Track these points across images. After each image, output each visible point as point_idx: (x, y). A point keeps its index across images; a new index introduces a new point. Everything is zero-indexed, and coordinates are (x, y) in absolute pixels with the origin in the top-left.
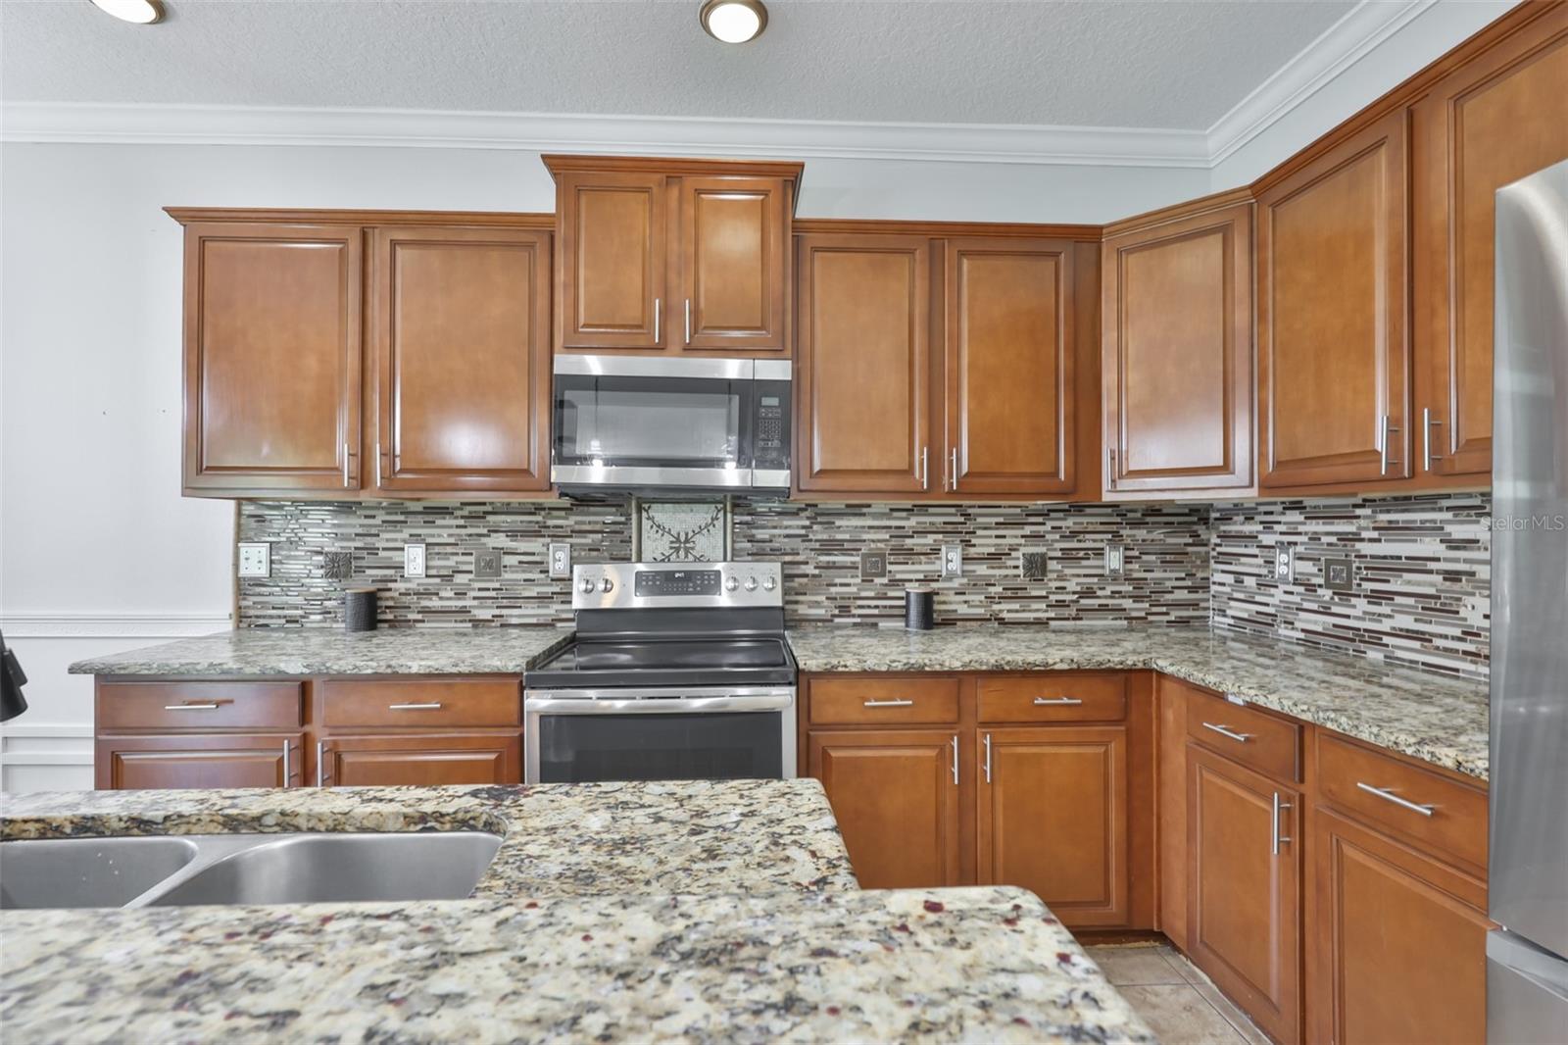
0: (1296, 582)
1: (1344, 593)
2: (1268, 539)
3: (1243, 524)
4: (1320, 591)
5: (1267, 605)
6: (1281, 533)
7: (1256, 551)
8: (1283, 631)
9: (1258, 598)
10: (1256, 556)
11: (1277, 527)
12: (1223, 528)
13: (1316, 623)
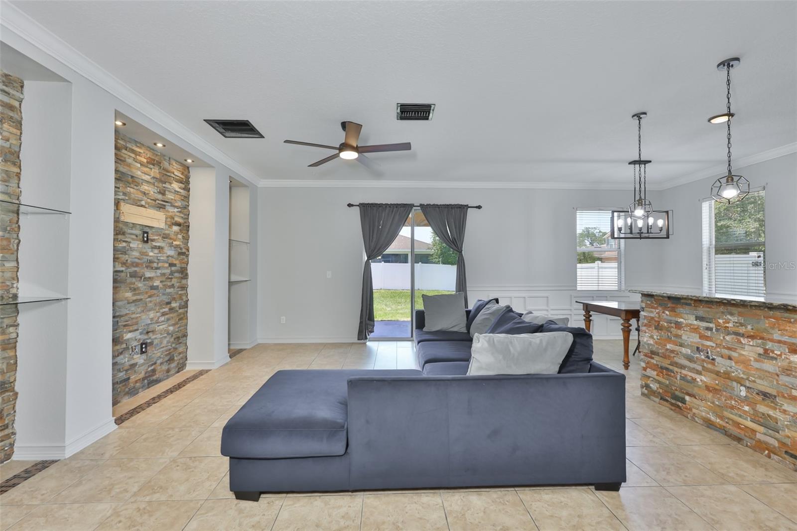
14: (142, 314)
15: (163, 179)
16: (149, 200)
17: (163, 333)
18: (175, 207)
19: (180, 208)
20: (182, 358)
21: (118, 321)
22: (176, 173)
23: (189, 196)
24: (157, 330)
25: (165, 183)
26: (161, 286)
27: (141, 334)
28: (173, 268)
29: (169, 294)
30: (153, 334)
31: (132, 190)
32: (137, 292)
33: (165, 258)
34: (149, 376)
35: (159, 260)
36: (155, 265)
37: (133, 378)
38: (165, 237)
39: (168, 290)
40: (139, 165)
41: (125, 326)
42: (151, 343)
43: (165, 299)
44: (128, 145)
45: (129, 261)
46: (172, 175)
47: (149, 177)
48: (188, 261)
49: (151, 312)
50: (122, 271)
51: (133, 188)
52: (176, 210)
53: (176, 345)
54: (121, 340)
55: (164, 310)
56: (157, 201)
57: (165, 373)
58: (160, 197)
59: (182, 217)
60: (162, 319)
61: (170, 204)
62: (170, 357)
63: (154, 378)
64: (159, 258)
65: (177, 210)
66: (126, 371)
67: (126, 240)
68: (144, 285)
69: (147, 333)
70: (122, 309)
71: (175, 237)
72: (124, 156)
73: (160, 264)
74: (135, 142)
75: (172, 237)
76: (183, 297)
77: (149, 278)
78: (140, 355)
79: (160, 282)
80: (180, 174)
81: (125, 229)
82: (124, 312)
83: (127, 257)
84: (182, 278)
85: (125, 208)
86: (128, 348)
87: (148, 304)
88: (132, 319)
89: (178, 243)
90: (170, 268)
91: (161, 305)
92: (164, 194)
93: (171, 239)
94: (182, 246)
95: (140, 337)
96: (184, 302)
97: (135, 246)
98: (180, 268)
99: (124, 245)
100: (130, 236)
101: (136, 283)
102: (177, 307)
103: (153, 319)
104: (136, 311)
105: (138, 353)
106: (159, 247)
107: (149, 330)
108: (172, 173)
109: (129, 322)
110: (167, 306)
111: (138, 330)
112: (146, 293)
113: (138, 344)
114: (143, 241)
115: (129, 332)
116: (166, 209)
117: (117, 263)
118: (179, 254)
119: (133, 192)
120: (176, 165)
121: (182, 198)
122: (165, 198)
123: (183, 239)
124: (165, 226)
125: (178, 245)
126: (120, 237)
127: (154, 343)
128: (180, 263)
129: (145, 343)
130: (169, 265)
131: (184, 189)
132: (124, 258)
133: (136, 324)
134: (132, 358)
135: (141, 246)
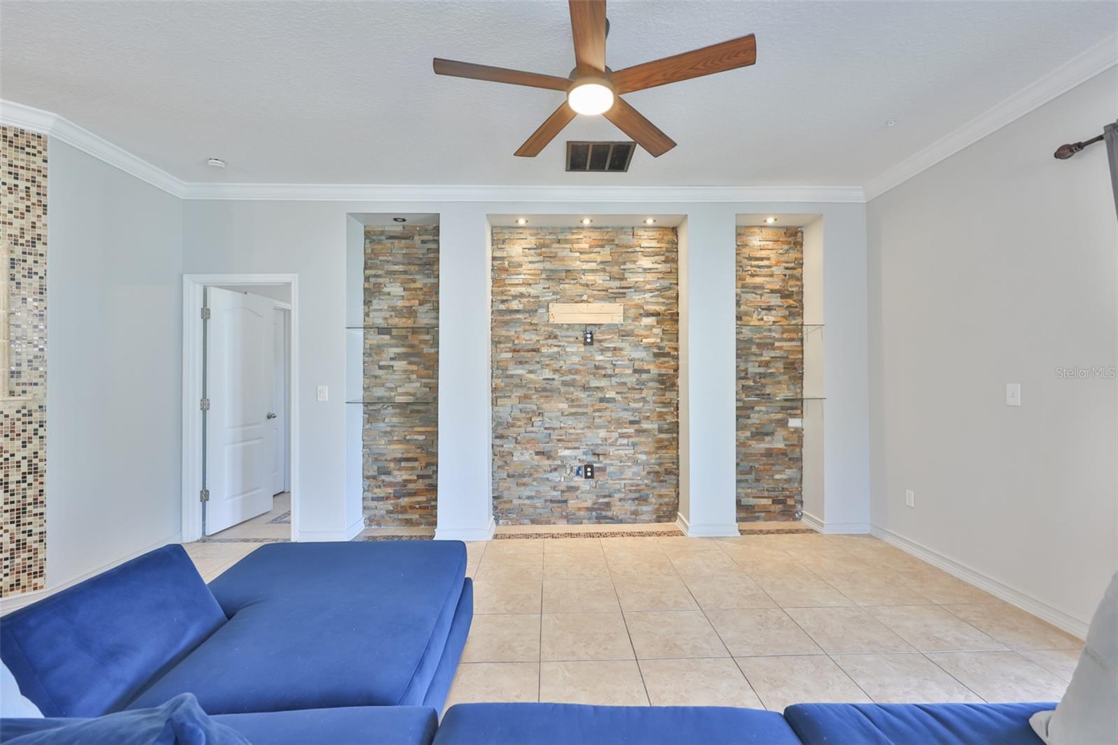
14: (586, 430)
15: (620, 259)
16: (596, 293)
17: (624, 459)
18: (645, 291)
19: (658, 290)
20: (666, 504)
21: (550, 434)
22: (645, 244)
23: (677, 269)
24: (611, 454)
25: (624, 263)
26: (618, 397)
27: (585, 453)
28: (644, 376)
29: (634, 410)
30: (605, 458)
31: (567, 286)
32: (575, 404)
33: (626, 362)
34: (598, 509)
35: (615, 365)
36: (609, 372)
37: (572, 503)
38: (624, 334)
39: (633, 405)
40: (578, 254)
41: (558, 440)
42: (603, 469)
43: (628, 416)
44: (559, 237)
45: (563, 368)
46: (638, 249)
47: (594, 264)
48: (678, 365)
49: (600, 431)
50: (553, 379)
51: (570, 284)
52: (648, 295)
53: (652, 482)
54: (552, 454)
55: (625, 430)
56: (610, 291)
57: (629, 513)
58: (617, 284)
59: (664, 303)
60: (625, 441)
61: (633, 290)
62: (641, 497)
63: (609, 514)
64: (614, 363)
65: (651, 294)
66: (563, 492)
67: (559, 344)
68: (588, 396)
69: (594, 454)
70: (554, 421)
71: (645, 333)
72: (556, 250)
73: (617, 371)
74: (570, 229)
75: (639, 334)
76: (667, 417)
77: (598, 388)
78: (583, 479)
79: (617, 393)
80: (654, 244)
81: (558, 332)
82: (556, 424)
83: (562, 363)
84: (665, 390)
85: (555, 308)
86: (564, 466)
87: (597, 420)
88: (570, 434)
89: (651, 340)
90: (637, 375)
91: (619, 423)
92: (622, 279)
93: (637, 336)
94: (663, 344)
95: (584, 457)
96: (668, 424)
97: (574, 350)
98: (660, 375)
99: (556, 349)
100: (565, 339)
101: (575, 393)
102: (654, 429)
103: (606, 440)
104: (576, 426)
105: (581, 476)
106: (615, 349)
107: (597, 452)
108: (637, 246)
109: (564, 437)
110: (632, 426)
111: (578, 448)
112: (593, 405)
113: (580, 464)
114: (585, 343)
115: (566, 448)
116: (627, 297)
117: (547, 370)
118: (656, 355)
119: (569, 288)
120: (646, 233)
121: (661, 276)
122: (624, 284)
123: (663, 334)
124: (624, 320)
125: (653, 343)
126: (550, 342)
127: (608, 470)
128: (660, 367)
129: (591, 467)
130: (635, 371)
131: (665, 262)
132: (556, 365)
133: (576, 440)
134: (571, 479)
135: (582, 349)
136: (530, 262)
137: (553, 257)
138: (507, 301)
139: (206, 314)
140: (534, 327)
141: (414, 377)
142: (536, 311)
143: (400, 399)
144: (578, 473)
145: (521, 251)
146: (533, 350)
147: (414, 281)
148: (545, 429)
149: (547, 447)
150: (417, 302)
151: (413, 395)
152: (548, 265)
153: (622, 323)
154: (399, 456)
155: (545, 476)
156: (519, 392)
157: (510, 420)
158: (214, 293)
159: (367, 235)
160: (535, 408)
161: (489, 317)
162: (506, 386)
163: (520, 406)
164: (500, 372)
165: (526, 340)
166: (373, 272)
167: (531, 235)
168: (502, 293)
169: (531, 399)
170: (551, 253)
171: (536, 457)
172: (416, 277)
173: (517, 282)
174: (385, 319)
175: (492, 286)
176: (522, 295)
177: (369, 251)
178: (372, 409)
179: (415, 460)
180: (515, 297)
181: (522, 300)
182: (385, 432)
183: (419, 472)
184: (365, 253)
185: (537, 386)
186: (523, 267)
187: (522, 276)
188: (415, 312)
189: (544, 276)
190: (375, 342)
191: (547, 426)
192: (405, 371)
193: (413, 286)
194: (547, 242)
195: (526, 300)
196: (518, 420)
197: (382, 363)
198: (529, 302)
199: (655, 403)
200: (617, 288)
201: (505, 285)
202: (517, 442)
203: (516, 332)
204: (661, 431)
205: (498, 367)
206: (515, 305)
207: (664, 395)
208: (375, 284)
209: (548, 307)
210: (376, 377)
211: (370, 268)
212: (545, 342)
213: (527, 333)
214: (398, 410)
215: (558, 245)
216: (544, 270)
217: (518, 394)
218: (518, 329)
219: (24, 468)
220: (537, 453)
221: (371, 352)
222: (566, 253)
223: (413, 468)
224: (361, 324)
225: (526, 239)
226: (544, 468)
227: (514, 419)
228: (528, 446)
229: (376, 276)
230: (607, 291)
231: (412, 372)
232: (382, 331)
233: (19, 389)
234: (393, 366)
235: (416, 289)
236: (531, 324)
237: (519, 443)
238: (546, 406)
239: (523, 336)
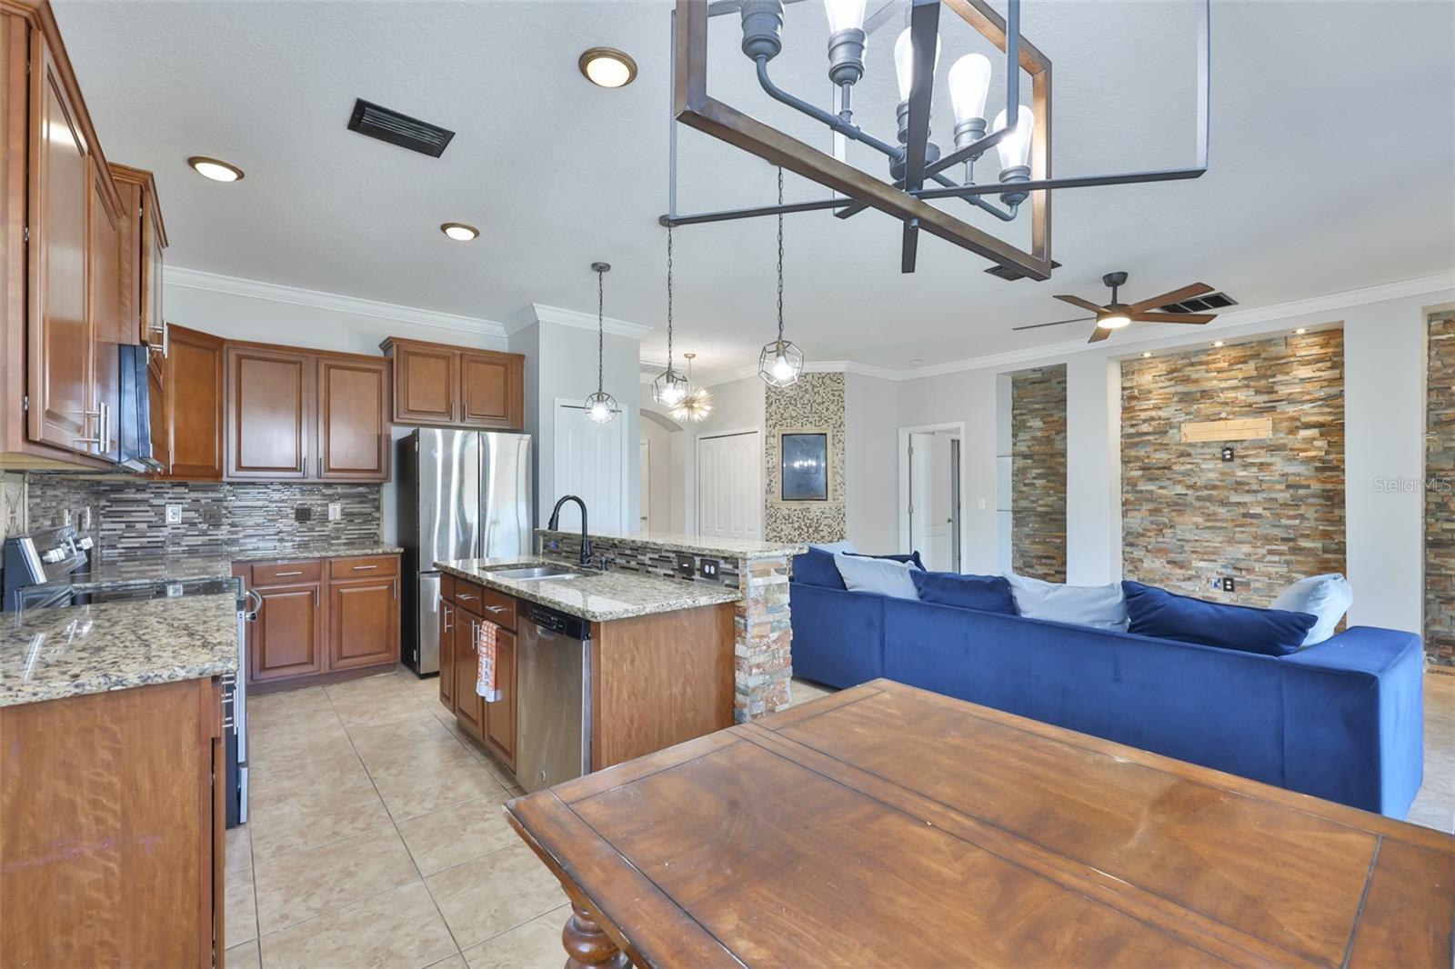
0: (182, 523)
1: (217, 526)
2: (155, 502)
3: (135, 493)
4: (200, 526)
5: (158, 537)
6: (170, 498)
7: (149, 508)
8: (170, 549)
9: (148, 534)
10: (148, 511)
11: (165, 495)
12: (112, 496)
13: (197, 541)
14: (1225, 545)
15: (1269, 373)
16: (1237, 409)
17: (1274, 577)
18: (1303, 402)
21: (1183, 546)
22: (1302, 353)
23: (1343, 375)
24: (1257, 569)
25: (1274, 376)
26: (1266, 514)
27: (1224, 567)
28: (1301, 492)
29: (1288, 527)
30: (1249, 574)
31: (1202, 406)
32: (1212, 518)
33: (1277, 477)
35: (1261, 480)
36: (1255, 487)
38: (1273, 449)
39: (1286, 522)
40: (1215, 374)
41: (1192, 552)
43: (1281, 533)
44: (1193, 360)
45: (1198, 484)
46: (1292, 359)
47: (1235, 381)
49: (1242, 546)
50: (1186, 495)
51: (1205, 403)
52: (1307, 407)
54: (1185, 564)
55: (1276, 547)
56: (1254, 406)
58: (1265, 397)
59: (1330, 412)
60: (1276, 558)
61: (1285, 402)
64: (1260, 478)
65: (1312, 405)
67: (1193, 461)
68: (1228, 511)
69: (1235, 568)
70: (1187, 534)
71: (1303, 446)
72: (1188, 373)
73: (1264, 486)
74: (1205, 351)
75: (1295, 447)
76: (1334, 536)
77: (1240, 503)
78: (1222, 591)
79: (1264, 509)
80: (1316, 350)
81: (1190, 450)
82: (1188, 536)
83: (1196, 479)
84: (1333, 505)
85: (1186, 428)
86: (1199, 577)
87: (1238, 535)
88: (1206, 547)
89: (1313, 453)
90: (1291, 491)
91: (1268, 540)
92: (1273, 392)
93: (1291, 450)
94: (1331, 457)
95: (1224, 571)
96: (1336, 544)
97: (1211, 466)
98: (1323, 491)
99: (1189, 467)
100: (1198, 456)
101: (1211, 508)
102: (1317, 548)
103: (1250, 555)
104: (1215, 540)
105: (1220, 588)
106: (1262, 464)
107: (1238, 566)
108: (1291, 356)
109: (1199, 549)
110: (1285, 543)
111: (1215, 561)
112: (1233, 520)
113: (1219, 577)
114: (1224, 459)
115: (1201, 560)
116: (1278, 411)
117: (1180, 487)
118: (1317, 469)
119: (1205, 407)
120: (1305, 341)
121: (1325, 384)
122: (1274, 397)
123: (1329, 446)
124: (1274, 435)
125: (1314, 457)
126: (1182, 459)
127: (1253, 585)
128: (1323, 482)
129: (1231, 580)
130: (1288, 487)
131: (1331, 368)
132: (1190, 481)
133: (1213, 553)
134: (1208, 591)
135: (1220, 465)
136: (1161, 388)
137: (1187, 380)
138: (1136, 425)
139: (910, 450)
140: (1165, 446)
141: (1052, 492)
142: (1167, 432)
143: (1039, 509)
144: (1216, 585)
145: (1150, 378)
146: (1165, 468)
147: (1051, 415)
148: (1178, 540)
149: (1179, 557)
150: (1054, 432)
151: (1051, 506)
152: (1181, 388)
153: (1271, 437)
154: (1041, 554)
155: (1179, 584)
156: (1151, 506)
157: (1141, 531)
158: (915, 437)
159: (1014, 384)
160: (1167, 521)
161: (1119, 440)
162: (1135, 500)
163: (1151, 518)
164: (1130, 488)
165: (1157, 459)
166: (1018, 412)
167: (1162, 362)
168: (1132, 418)
169: (1162, 512)
170: (1184, 376)
171: (1167, 566)
172: (1054, 412)
173: (1147, 407)
174: (1029, 447)
175: (1123, 413)
176: (1152, 419)
177: (1016, 396)
178: (1019, 516)
179: (1054, 558)
180: (1145, 421)
181: (1152, 423)
182: (1029, 535)
183: (1057, 568)
184: (1013, 398)
185: (1168, 501)
186: (1154, 393)
187: (1153, 402)
188: (1053, 440)
189: (1176, 399)
190: (1021, 465)
191: (1179, 538)
192: (1045, 487)
193: (1050, 419)
194: (1179, 367)
195: (1155, 423)
196: (1149, 531)
197: (1026, 481)
198: (1159, 424)
199: (1317, 520)
200: (1264, 402)
201: (1135, 411)
202: (1147, 551)
203: (1146, 452)
204: (1325, 550)
205: (1128, 483)
206: (1145, 428)
207: (1332, 513)
208: (1020, 421)
209: (1180, 428)
210: (1021, 492)
211: (1017, 409)
212: (1178, 460)
213: (1157, 453)
214: (1038, 518)
215: (1191, 368)
216: (1175, 394)
217: (1149, 508)
218: (1148, 449)
219: (838, 536)
220: (1169, 562)
221: (1019, 474)
222: (1202, 374)
223: (1051, 565)
224: (1010, 451)
225: (1157, 367)
226: (1178, 577)
227: (1144, 530)
228: (1159, 555)
229: (1021, 414)
230: (1251, 406)
231: (1051, 488)
232: (1025, 457)
233: (836, 497)
234: (1034, 484)
235: (1053, 422)
236: (1161, 444)
237: (1149, 552)
238: (1177, 519)
239: (1154, 456)
